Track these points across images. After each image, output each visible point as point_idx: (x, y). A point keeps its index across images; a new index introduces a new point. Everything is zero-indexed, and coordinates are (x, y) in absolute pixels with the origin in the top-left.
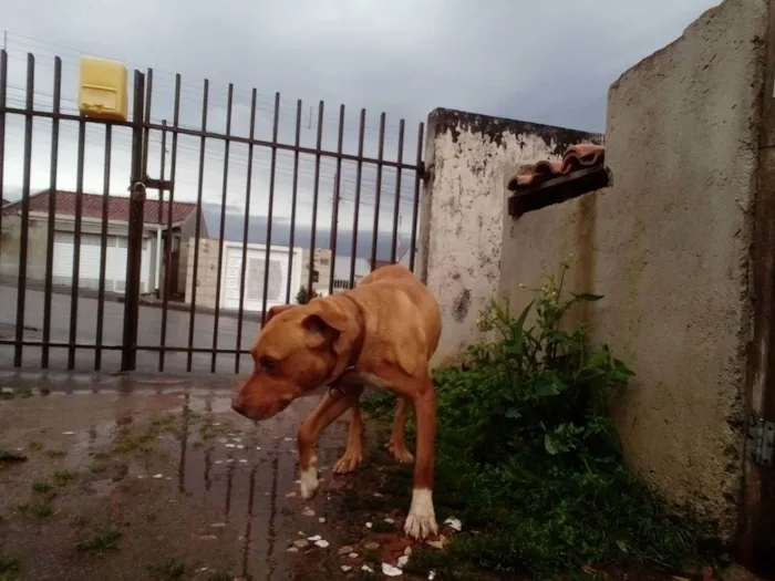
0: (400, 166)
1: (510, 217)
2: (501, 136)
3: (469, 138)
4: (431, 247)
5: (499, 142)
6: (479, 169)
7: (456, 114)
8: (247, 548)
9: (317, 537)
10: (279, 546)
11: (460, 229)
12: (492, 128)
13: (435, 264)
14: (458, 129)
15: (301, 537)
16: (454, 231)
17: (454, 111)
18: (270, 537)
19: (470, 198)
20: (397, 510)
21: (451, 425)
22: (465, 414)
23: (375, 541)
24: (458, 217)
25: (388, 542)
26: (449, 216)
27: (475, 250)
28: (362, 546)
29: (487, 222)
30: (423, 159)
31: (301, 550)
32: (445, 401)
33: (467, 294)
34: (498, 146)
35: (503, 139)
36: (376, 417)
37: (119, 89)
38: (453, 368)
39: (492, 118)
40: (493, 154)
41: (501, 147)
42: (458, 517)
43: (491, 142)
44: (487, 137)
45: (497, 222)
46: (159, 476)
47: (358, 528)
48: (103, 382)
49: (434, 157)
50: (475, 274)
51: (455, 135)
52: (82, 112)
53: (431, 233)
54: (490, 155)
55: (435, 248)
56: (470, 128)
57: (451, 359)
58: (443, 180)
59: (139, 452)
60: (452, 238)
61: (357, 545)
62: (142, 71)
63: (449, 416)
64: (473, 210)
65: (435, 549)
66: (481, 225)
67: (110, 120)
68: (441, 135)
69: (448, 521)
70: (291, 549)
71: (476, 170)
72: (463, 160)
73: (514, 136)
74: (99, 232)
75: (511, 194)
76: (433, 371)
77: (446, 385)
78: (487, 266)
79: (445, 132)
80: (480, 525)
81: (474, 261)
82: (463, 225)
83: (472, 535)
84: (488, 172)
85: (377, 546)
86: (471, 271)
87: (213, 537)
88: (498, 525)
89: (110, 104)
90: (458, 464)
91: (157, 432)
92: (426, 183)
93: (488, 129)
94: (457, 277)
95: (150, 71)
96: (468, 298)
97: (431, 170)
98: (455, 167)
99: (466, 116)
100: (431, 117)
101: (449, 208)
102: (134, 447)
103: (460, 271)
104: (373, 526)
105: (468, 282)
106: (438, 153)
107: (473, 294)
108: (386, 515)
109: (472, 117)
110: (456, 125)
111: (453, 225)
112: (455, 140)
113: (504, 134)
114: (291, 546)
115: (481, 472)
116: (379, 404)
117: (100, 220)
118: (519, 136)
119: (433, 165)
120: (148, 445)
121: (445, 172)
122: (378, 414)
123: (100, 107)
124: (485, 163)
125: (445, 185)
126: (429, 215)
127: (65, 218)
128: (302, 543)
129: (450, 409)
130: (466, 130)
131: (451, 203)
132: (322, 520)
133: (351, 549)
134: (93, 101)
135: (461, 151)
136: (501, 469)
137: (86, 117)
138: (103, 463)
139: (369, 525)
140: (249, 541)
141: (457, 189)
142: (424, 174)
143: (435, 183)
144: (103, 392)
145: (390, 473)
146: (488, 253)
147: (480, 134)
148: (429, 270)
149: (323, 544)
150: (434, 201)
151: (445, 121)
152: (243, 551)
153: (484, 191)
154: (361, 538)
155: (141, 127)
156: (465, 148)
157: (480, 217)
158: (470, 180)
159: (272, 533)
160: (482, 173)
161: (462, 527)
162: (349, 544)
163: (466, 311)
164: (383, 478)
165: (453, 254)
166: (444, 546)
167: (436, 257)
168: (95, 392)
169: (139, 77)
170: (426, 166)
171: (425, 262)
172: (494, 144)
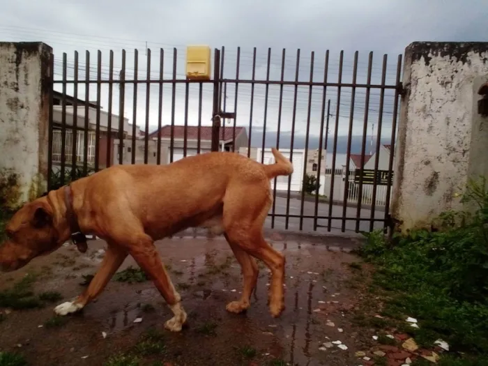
0: (383, 87)
1: (480, 115)
2: (466, 56)
3: (438, 61)
4: (407, 143)
5: (464, 61)
6: (447, 83)
7: (428, 44)
8: (293, 344)
9: (338, 342)
10: (313, 345)
11: (431, 128)
12: (458, 51)
13: (410, 154)
14: (430, 55)
15: (328, 341)
16: (426, 130)
17: (427, 42)
18: (307, 338)
19: (439, 105)
20: (395, 329)
21: (430, 270)
22: (439, 263)
23: (381, 349)
24: (429, 119)
25: (392, 352)
26: (422, 120)
27: (443, 142)
28: (372, 353)
29: (453, 122)
30: (401, 81)
31: (329, 349)
32: (422, 253)
33: (436, 175)
34: (464, 64)
35: (468, 58)
36: (369, 261)
37: (206, 61)
38: (424, 229)
39: (458, 44)
40: (459, 70)
41: (466, 64)
42: (445, 340)
43: (457, 61)
44: (454, 58)
45: (461, 121)
46: (234, 290)
47: (367, 339)
48: (198, 232)
49: (410, 78)
50: (443, 160)
51: (427, 61)
52: (187, 78)
53: (407, 133)
54: (456, 72)
55: (410, 144)
56: (439, 53)
57: (423, 223)
58: (417, 93)
59: (221, 275)
60: (424, 135)
61: (368, 352)
62: (218, 49)
63: (426, 263)
64: (442, 113)
65: (430, 362)
66: (448, 124)
67: (202, 80)
68: (416, 61)
69: (437, 342)
70: (323, 349)
71: (445, 84)
72: (433, 77)
73: (478, 54)
74: (196, 147)
75: (480, 97)
76: (408, 230)
77: (422, 241)
78: (453, 155)
79: (419, 58)
80: (466, 348)
81: (442, 151)
82: (434, 125)
83: (459, 355)
84: (454, 84)
85: (384, 354)
86: (439, 158)
87: (270, 333)
88: (480, 350)
89: (202, 71)
90: (439, 300)
91: (230, 263)
92: (403, 97)
93: (456, 51)
94: (427, 163)
95: (223, 48)
96: (437, 178)
97: (408, 87)
98: (427, 83)
99: (437, 45)
100: (408, 50)
101: (422, 113)
102: (219, 271)
103: (431, 159)
104: (378, 340)
105: (437, 167)
106: (414, 75)
107: (441, 176)
108: (387, 332)
109: (441, 45)
110: (428, 53)
111: (425, 125)
112: (427, 64)
113: (469, 54)
114: (321, 346)
115: (460, 307)
116: (370, 252)
117: (196, 140)
118: (483, 54)
119: (409, 84)
120: (227, 271)
121: (419, 88)
122: (370, 259)
123: (196, 73)
124: (452, 77)
125: (419, 98)
126: (406, 119)
127: (179, 140)
128: (329, 345)
129: (426, 259)
130: (437, 55)
131: (424, 109)
132: (341, 330)
133: (364, 354)
134: (193, 70)
135: (432, 72)
136: (478, 306)
137: (190, 80)
138: (202, 280)
139: (375, 338)
140: (294, 339)
141: (428, 99)
142: (402, 91)
143: (411, 97)
144: (198, 237)
145: (385, 302)
146: (454, 144)
147: (448, 57)
148: (405, 159)
149: (344, 347)
150: (409, 109)
151: (419, 51)
152: (291, 345)
153: (451, 99)
154: (370, 347)
155: (218, 82)
156: (435, 68)
157: (448, 118)
158: (440, 91)
159: (308, 335)
160: (449, 85)
161: (450, 348)
162: (362, 350)
163: (435, 188)
164: (381, 305)
165: (424, 146)
166: (437, 361)
167: (410, 149)
168: (195, 237)
169: (217, 52)
170: (403, 85)
171: (403, 153)
172: (460, 62)
